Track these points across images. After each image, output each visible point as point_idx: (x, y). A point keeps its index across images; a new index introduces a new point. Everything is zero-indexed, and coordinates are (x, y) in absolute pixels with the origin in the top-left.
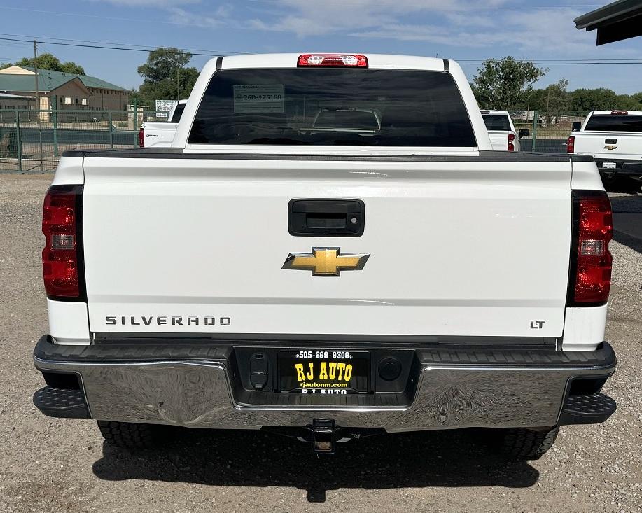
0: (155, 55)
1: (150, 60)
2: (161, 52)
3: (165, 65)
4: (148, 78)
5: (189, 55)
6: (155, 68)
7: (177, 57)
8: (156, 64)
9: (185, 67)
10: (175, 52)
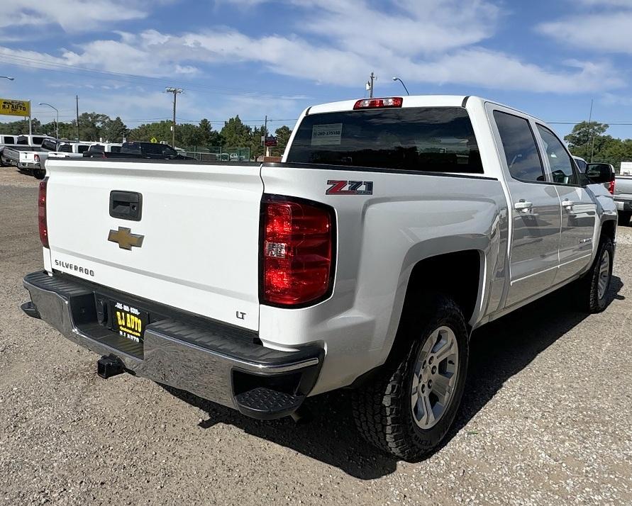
0: (577, 127)
1: (574, 131)
2: (583, 125)
3: (586, 134)
4: (571, 144)
5: (607, 126)
6: (578, 136)
7: (596, 128)
8: (578, 134)
9: (602, 135)
10: (595, 124)
